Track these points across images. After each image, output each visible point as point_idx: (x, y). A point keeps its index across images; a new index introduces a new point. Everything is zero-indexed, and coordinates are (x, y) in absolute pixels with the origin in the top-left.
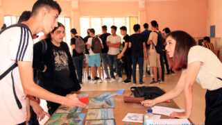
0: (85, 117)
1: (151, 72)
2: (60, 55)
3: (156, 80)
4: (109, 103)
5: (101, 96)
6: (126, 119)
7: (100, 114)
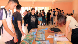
3: (57, 26)
6: (48, 37)
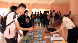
0: (34, 37)
1: (53, 24)
2: (27, 19)
4: (40, 33)
5: (38, 31)
7: (38, 36)
